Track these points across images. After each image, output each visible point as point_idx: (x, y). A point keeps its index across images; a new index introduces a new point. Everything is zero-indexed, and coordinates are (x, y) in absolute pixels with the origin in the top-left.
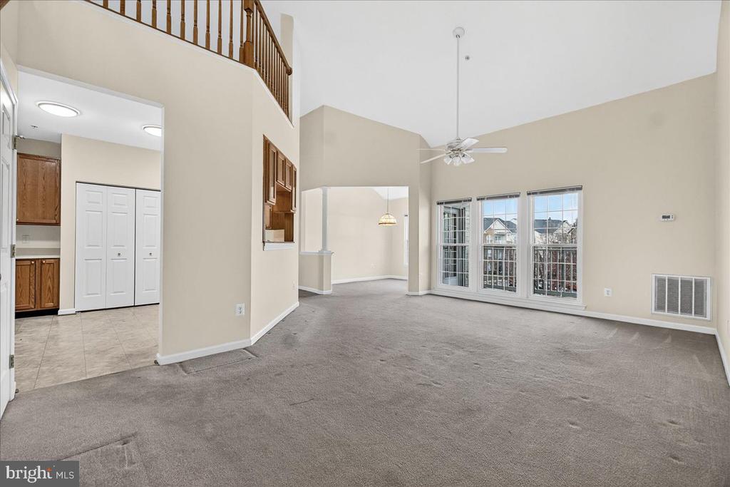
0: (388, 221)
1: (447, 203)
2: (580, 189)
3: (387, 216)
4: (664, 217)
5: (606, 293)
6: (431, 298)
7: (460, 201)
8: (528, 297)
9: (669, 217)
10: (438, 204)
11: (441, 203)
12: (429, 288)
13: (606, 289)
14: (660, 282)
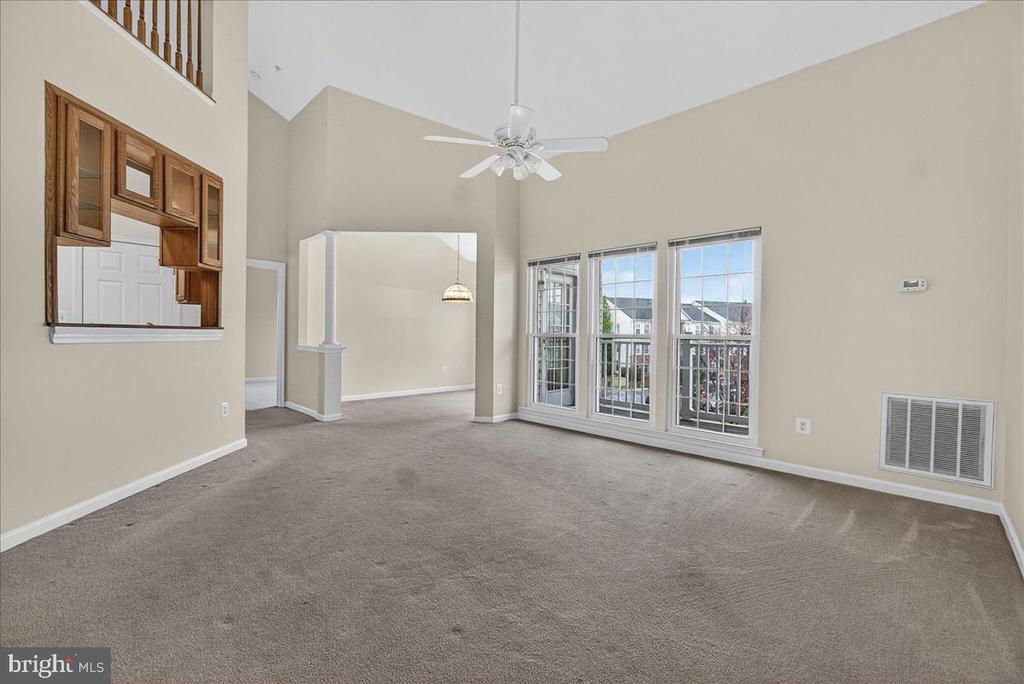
0: (457, 295)
1: (542, 263)
2: (757, 233)
3: (455, 287)
4: (906, 285)
5: (799, 426)
6: (516, 425)
7: (563, 260)
8: (666, 430)
9: (916, 284)
10: (530, 264)
11: (534, 264)
12: (515, 409)
13: (798, 420)
14: (897, 408)
